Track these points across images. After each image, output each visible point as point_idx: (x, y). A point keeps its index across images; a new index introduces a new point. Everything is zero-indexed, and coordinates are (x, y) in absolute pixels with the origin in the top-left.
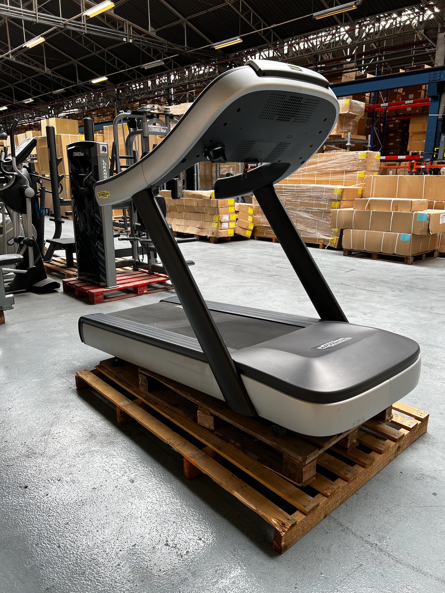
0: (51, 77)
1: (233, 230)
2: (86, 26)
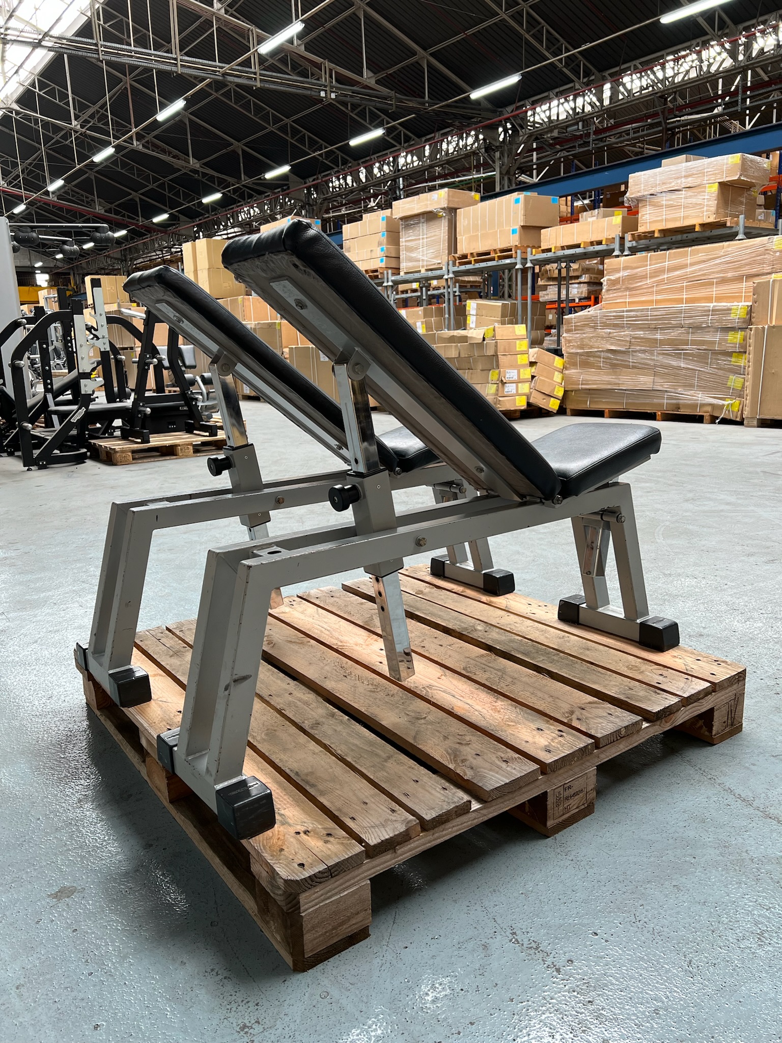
0: (199, 176)
1: (524, 398)
2: (258, 74)
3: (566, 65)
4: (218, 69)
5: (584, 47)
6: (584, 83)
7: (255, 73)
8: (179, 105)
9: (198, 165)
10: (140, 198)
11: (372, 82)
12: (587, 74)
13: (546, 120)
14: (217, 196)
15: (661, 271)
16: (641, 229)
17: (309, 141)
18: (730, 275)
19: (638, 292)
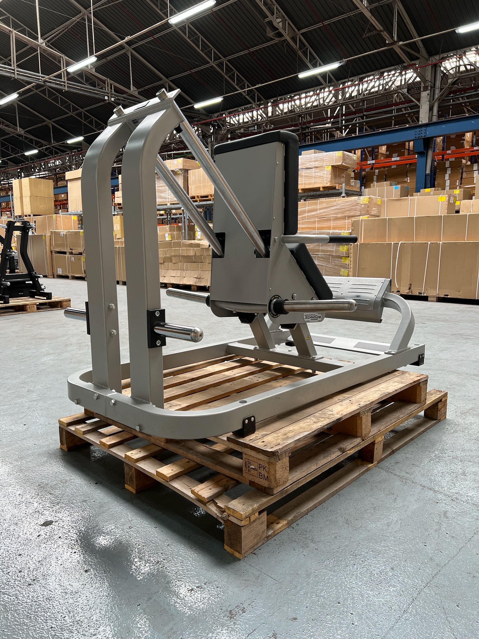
0: (23, 138)
2: (66, 83)
3: (248, 94)
4: (41, 78)
5: (257, 86)
6: (257, 105)
7: (64, 82)
8: (14, 96)
9: (23, 132)
11: (136, 93)
12: (259, 100)
13: (237, 122)
14: (35, 152)
15: (305, 212)
17: (95, 123)
18: (339, 215)
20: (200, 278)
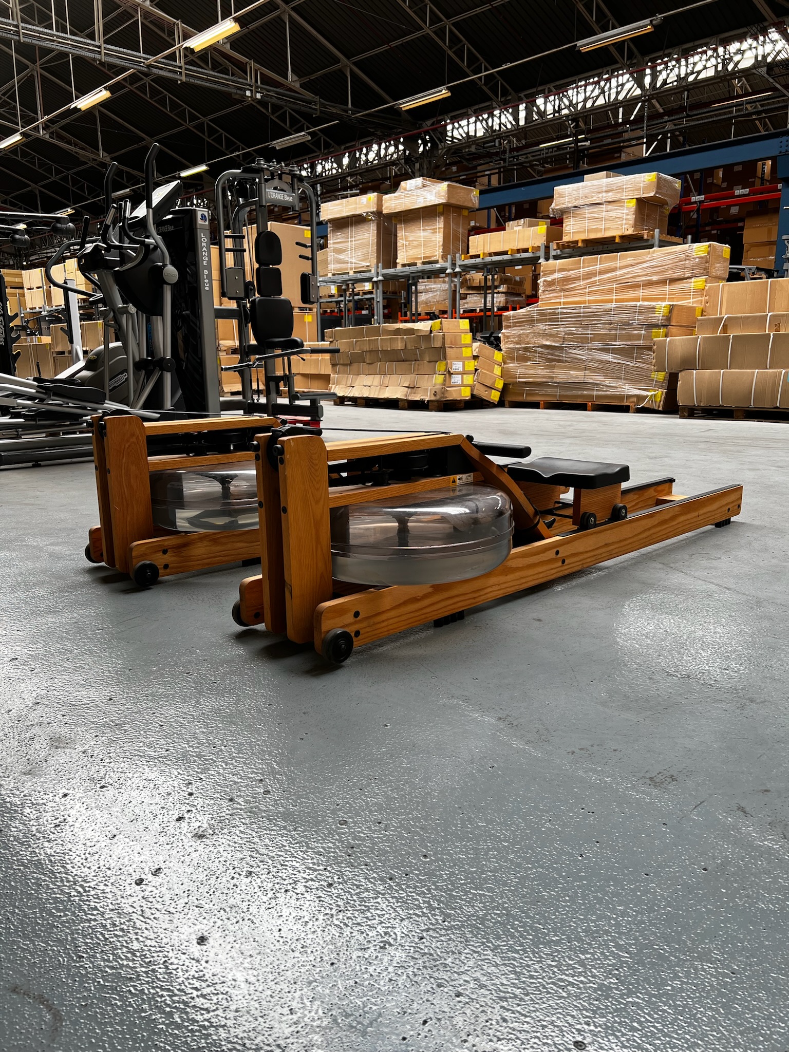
1: (469, 388)
2: (183, 68)
3: (485, 84)
4: (142, 60)
5: (504, 67)
6: (502, 102)
7: (180, 68)
8: (100, 95)
9: (107, 159)
10: (40, 191)
11: (297, 85)
12: (505, 93)
13: (464, 135)
15: (593, 274)
16: (566, 239)
17: (226, 141)
18: (655, 278)
19: (572, 293)
20: (413, 388)
